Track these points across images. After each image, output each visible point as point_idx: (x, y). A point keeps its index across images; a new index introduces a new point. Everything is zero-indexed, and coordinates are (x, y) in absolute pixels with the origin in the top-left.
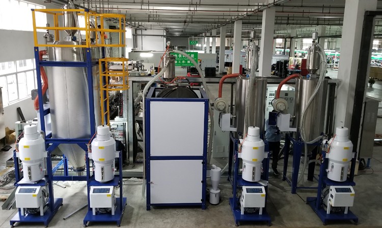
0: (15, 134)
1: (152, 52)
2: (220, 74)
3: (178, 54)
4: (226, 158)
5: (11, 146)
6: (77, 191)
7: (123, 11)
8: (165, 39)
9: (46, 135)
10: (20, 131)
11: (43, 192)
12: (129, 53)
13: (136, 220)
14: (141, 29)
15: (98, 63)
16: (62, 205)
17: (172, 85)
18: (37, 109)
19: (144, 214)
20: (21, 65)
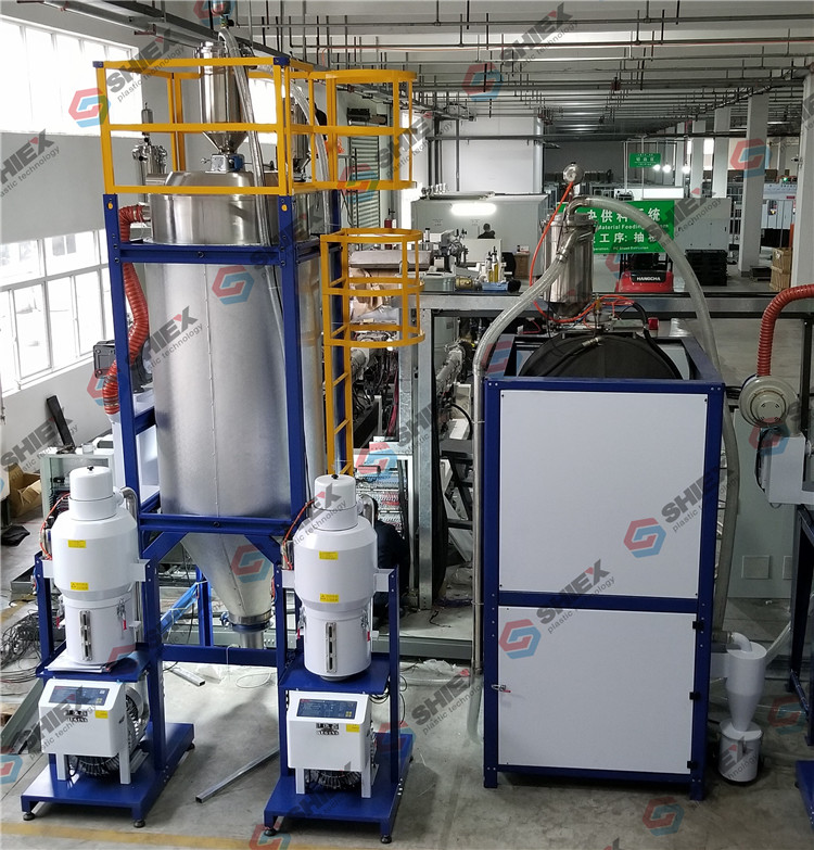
0: (41, 487)
1: (492, 197)
2: (744, 274)
3: (599, 210)
4: (776, 602)
5: (28, 527)
6: (242, 698)
7: (396, 55)
8: (539, 148)
9: (143, 501)
10: (55, 480)
11: (130, 700)
12: (414, 204)
13: (449, 823)
14: (457, 117)
15: (316, 249)
16: (192, 747)
17: (580, 327)
18: (113, 411)
19: (474, 801)
20: (58, 250)
